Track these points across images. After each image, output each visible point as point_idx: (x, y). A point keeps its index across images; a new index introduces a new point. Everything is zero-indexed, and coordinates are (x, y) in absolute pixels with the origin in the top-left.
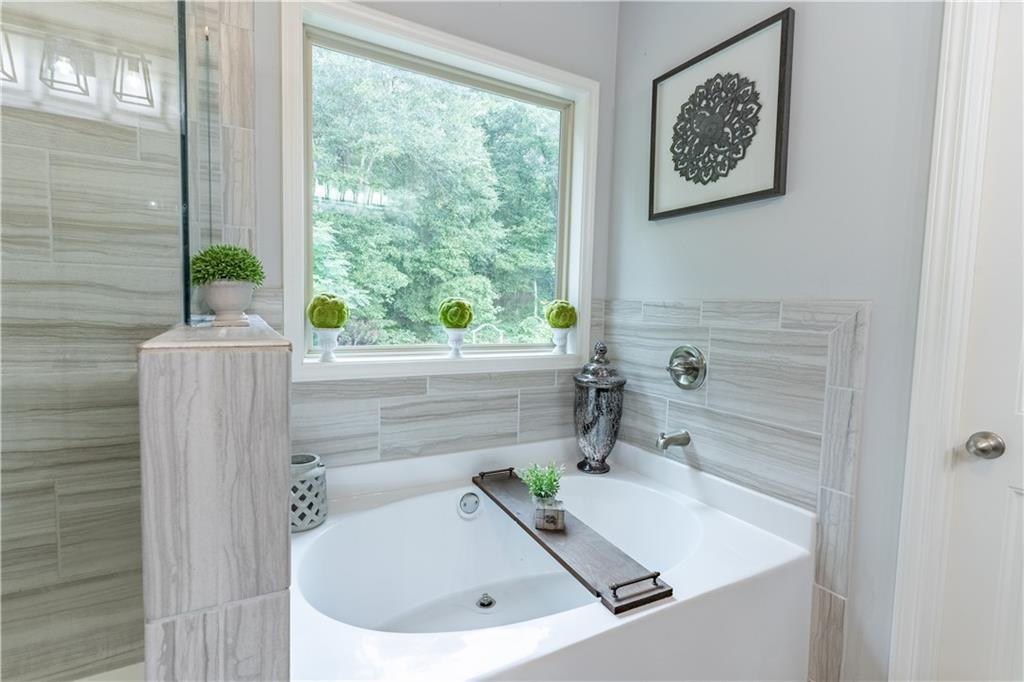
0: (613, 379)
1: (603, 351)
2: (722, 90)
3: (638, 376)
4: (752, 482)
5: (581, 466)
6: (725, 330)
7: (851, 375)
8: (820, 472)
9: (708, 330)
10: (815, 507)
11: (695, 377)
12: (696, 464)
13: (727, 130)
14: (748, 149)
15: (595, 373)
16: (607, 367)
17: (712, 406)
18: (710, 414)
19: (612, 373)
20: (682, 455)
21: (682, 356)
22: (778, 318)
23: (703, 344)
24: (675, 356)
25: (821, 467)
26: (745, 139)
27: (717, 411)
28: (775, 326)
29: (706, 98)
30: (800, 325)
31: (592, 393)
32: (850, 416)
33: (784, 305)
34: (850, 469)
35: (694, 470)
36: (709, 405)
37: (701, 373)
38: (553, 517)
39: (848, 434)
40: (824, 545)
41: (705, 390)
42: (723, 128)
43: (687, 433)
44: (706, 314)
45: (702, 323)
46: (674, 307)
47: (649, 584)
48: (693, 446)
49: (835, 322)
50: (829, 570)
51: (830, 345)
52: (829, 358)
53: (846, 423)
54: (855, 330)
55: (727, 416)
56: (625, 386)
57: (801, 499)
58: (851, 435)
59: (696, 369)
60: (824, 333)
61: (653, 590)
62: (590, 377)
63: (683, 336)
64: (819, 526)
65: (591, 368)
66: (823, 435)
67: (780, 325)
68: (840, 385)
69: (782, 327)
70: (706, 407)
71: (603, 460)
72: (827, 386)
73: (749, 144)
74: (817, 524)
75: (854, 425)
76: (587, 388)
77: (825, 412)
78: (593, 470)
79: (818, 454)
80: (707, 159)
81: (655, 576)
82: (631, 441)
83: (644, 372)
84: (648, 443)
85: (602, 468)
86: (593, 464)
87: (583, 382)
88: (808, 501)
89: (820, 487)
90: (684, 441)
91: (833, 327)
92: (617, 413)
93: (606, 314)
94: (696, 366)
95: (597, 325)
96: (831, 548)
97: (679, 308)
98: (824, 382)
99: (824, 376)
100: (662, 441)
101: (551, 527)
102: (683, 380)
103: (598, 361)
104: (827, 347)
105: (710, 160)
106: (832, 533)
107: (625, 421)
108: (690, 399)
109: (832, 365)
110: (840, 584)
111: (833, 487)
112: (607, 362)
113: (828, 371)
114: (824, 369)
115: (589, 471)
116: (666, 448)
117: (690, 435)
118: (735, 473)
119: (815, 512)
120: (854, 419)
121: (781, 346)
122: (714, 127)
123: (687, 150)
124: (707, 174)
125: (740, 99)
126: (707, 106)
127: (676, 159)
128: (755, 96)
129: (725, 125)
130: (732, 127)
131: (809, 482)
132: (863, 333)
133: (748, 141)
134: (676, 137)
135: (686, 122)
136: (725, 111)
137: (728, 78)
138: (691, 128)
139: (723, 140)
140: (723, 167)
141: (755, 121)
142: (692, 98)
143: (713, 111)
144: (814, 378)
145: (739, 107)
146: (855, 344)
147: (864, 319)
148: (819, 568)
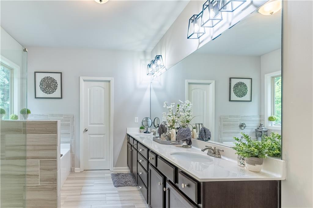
25: (70, 137)
29: (47, 79)
30: (66, 118)
33: (63, 115)
34: (74, 136)
39: (73, 132)
40: (71, 148)
45: (49, 118)
46: (42, 115)
49: (71, 117)
53: (73, 130)
57: (68, 143)
60: (69, 119)
64: (71, 145)
66: (70, 133)
68: (72, 125)
69: (63, 118)
72: (70, 126)
77: (70, 129)
79: (70, 135)
104: (70, 121)
105: (48, 90)
106: (72, 146)
110: (74, 152)
111: (72, 139)
114: (70, 124)
121: (64, 121)
122: (49, 85)
123: (43, 87)
124: (48, 92)
125: (54, 82)
126: (47, 81)
127: (41, 88)
128: (57, 83)
129: (51, 85)
130: (53, 86)
131: (69, 140)
132: (74, 118)
133: (56, 89)
134: (41, 84)
135: (43, 82)
136: (51, 83)
137: (51, 78)
138: (44, 83)
139: (51, 88)
140: (51, 92)
141: (57, 86)
142: (44, 78)
143: (49, 82)
144: (68, 125)
145: (54, 83)
146: (73, 120)
147: (74, 117)
148: (71, 151)
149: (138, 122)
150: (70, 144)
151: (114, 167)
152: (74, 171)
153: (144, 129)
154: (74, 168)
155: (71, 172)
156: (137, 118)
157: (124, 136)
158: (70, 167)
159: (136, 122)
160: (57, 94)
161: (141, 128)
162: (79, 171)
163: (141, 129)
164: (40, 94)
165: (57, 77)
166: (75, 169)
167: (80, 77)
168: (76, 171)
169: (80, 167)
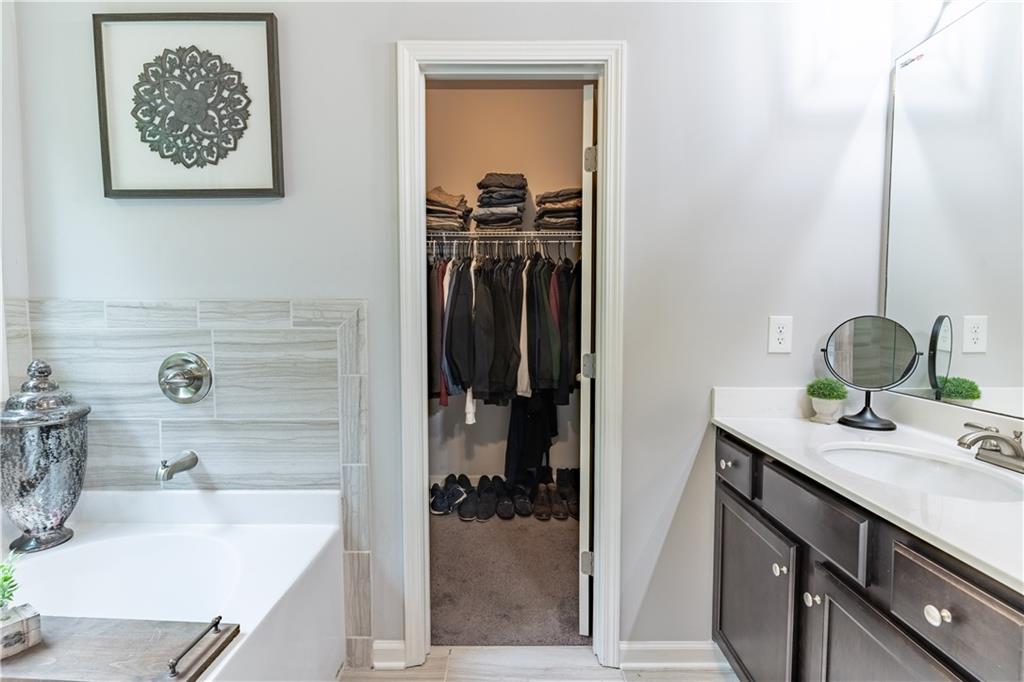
0: (66, 410)
1: (44, 373)
2: (201, 66)
3: (107, 400)
4: (278, 483)
5: (19, 546)
6: (231, 332)
7: (358, 364)
8: (341, 453)
9: (210, 332)
10: (339, 484)
11: (198, 389)
12: (208, 485)
13: (211, 113)
14: (239, 141)
15: (32, 405)
16: (57, 394)
17: (224, 416)
18: (221, 425)
19: (66, 401)
20: (189, 480)
21: (178, 365)
22: (289, 316)
23: (204, 349)
24: (166, 366)
25: (341, 448)
26: (235, 130)
27: (229, 419)
28: (287, 324)
29: (179, 67)
30: (310, 323)
31: (32, 433)
32: (360, 397)
33: (294, 304)
34: (364, 443)
35: (209, 493)
36: (218, 416)
37: (206, 381)
38: (19, 634)
39: (360, 413)
40: (349, 515)
41: (212, 400)
42: (206, 110)
43: (193, 454)
44: (204, 315)
45: (201, 325)
46: (158, 308)
47: (212, 635)
48: (201, 464)
49: (342, 318)
50: (355, 535)
51: (338, 339)
52: (339, 351)
53: (357, 405)
54: (357, 325)
55: (243, 423)
56: (89, 417)
57: (327, 482)
58: (362, 414)
59: (200, 378)
60: (332, 328)
61: (218, 639)
62: (24, 413)
63: (176, 343)
64: (344, 500)
65: (24, 399)
66: (340, 419)
67: (291, 324)
68: (351, 373)
69: (294, 325)
70: (215, 418)
71: (61, 525)
72: (340, 375)
73: (241, 137)
74: (342, 499)
75: (363, 406)
76: (21, 430)
77: (340, 398)
78: (42, 545)
79: (337, 437)
80: (188, 139)
81: (216, 624)
82: (104, 485)
83: (114, 392)
84: (135, 480)
85: (61, 535)
86: (43, 536)
87: (13, 422)
88: (332, 481)
89: (342, 465)
90: (192, 462)
91: (340, 324)
92: (80, 455)
93: (32, 319)
94: (197, 374)
95: (19, 336)
96: (355, 515)
97: (164, 309)
98: (336, 372)
99: (336, 367)
100: (162, 472)
101: (18, 648)
102: (183, 394)
103: (37, 388)
104: (336, 341)
105: (192, 141)
106: (354, 501)
107: (91, 462)
108: (195, 413)
109: (342, 357)
110: (364, 542)
111: (352, 462)
112: (54, 387)
113: (339, 360)
114: (335, 361)
115: (33, 550)
116: (171, 478)
117: (197, 454)
118: (259, 479)
119: (339, 489)
120: (363, 400)
121: (294, 343)
122: (194, 104)
123: (157, 120)
124: (190, 157)
125: (223, 85)
126: (182, 78)
127: (141, 127)
128: (243, 89)
129: (209, 107)
130: (218, 112)
131: (332, 464)
132: (364, 325)
133: (239, 134)
134: (139, 100)
135: (155, 86)
136: (206, 92)
137: (207, 55)
138: (161, 96)
139: (208, 123)
140: (211, 153)
141: (245, 114)
142: (160, 60)
143: (190, 85)
144: (327, 370)
145: (226, 94)
146: (358, 336)
147: (364, 315)
148: (347, 536)
149: (787, 347)
150: (337, 492)
151: (621, 639)
152: (369, 656)
153: (841, 396)
154: (369, 645)
155: (350, 664)
156: (782, 321)
157: (693, 441)
158: (344, 638)
159: (774, 347)
160: (247, 163)
161: (820, 390)
162: (402, 665)
163: (815, 400)
164: (138, 164)
165: (242, 48)
166: (378, 645)
167: (400, 47)
168: (377, 664)
169: (404, 639)
